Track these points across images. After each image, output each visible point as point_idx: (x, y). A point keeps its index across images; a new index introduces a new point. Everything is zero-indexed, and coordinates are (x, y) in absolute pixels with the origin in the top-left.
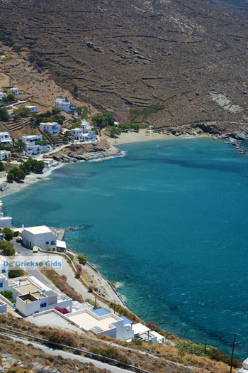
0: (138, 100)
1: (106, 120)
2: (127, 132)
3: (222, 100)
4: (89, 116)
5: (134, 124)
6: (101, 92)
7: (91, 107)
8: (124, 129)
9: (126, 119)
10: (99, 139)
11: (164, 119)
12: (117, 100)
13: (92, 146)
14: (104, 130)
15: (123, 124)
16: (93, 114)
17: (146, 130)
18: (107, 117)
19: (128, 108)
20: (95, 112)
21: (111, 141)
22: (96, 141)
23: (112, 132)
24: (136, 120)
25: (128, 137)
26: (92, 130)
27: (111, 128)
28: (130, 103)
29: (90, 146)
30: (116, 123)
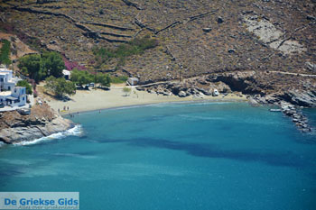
0: (107, 30)
1: (47, 66)
2: (87, 88)
3: (266, 32)
4: (13, 58)
5: (100, 75)
6: (35, 12)
7: (18, 41)
8: (82, 84)
9: (85, 64)
10: (32, 103)
11: (157, 65)
12: (68, 29)
13: (18, 116)
14: (42, 84)
15: (81, 74)
16: (21, 54)
17: (123, 86)
18: (48, 60)
19: (90, 45)
20: (25, 51)
21: (55, 105)
22: (27, 106)
23: (58, 89)
24: (105, 67)
25: (89, 100)
26: (20, 84)
27: (56, 82)
28: (92, 35)
29: (14, 116)
30: (66, 72)
